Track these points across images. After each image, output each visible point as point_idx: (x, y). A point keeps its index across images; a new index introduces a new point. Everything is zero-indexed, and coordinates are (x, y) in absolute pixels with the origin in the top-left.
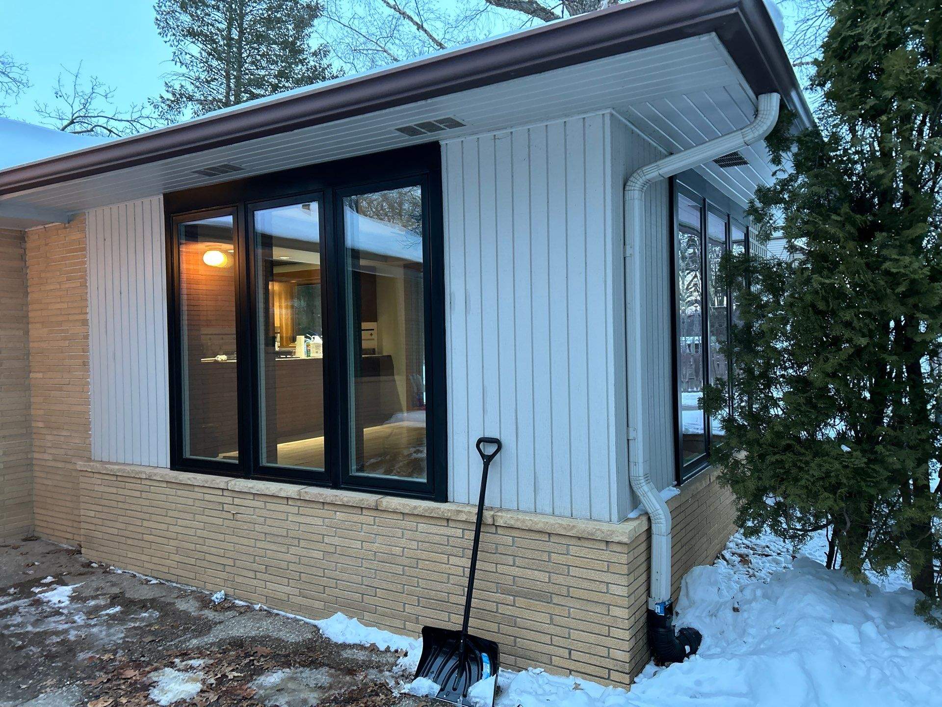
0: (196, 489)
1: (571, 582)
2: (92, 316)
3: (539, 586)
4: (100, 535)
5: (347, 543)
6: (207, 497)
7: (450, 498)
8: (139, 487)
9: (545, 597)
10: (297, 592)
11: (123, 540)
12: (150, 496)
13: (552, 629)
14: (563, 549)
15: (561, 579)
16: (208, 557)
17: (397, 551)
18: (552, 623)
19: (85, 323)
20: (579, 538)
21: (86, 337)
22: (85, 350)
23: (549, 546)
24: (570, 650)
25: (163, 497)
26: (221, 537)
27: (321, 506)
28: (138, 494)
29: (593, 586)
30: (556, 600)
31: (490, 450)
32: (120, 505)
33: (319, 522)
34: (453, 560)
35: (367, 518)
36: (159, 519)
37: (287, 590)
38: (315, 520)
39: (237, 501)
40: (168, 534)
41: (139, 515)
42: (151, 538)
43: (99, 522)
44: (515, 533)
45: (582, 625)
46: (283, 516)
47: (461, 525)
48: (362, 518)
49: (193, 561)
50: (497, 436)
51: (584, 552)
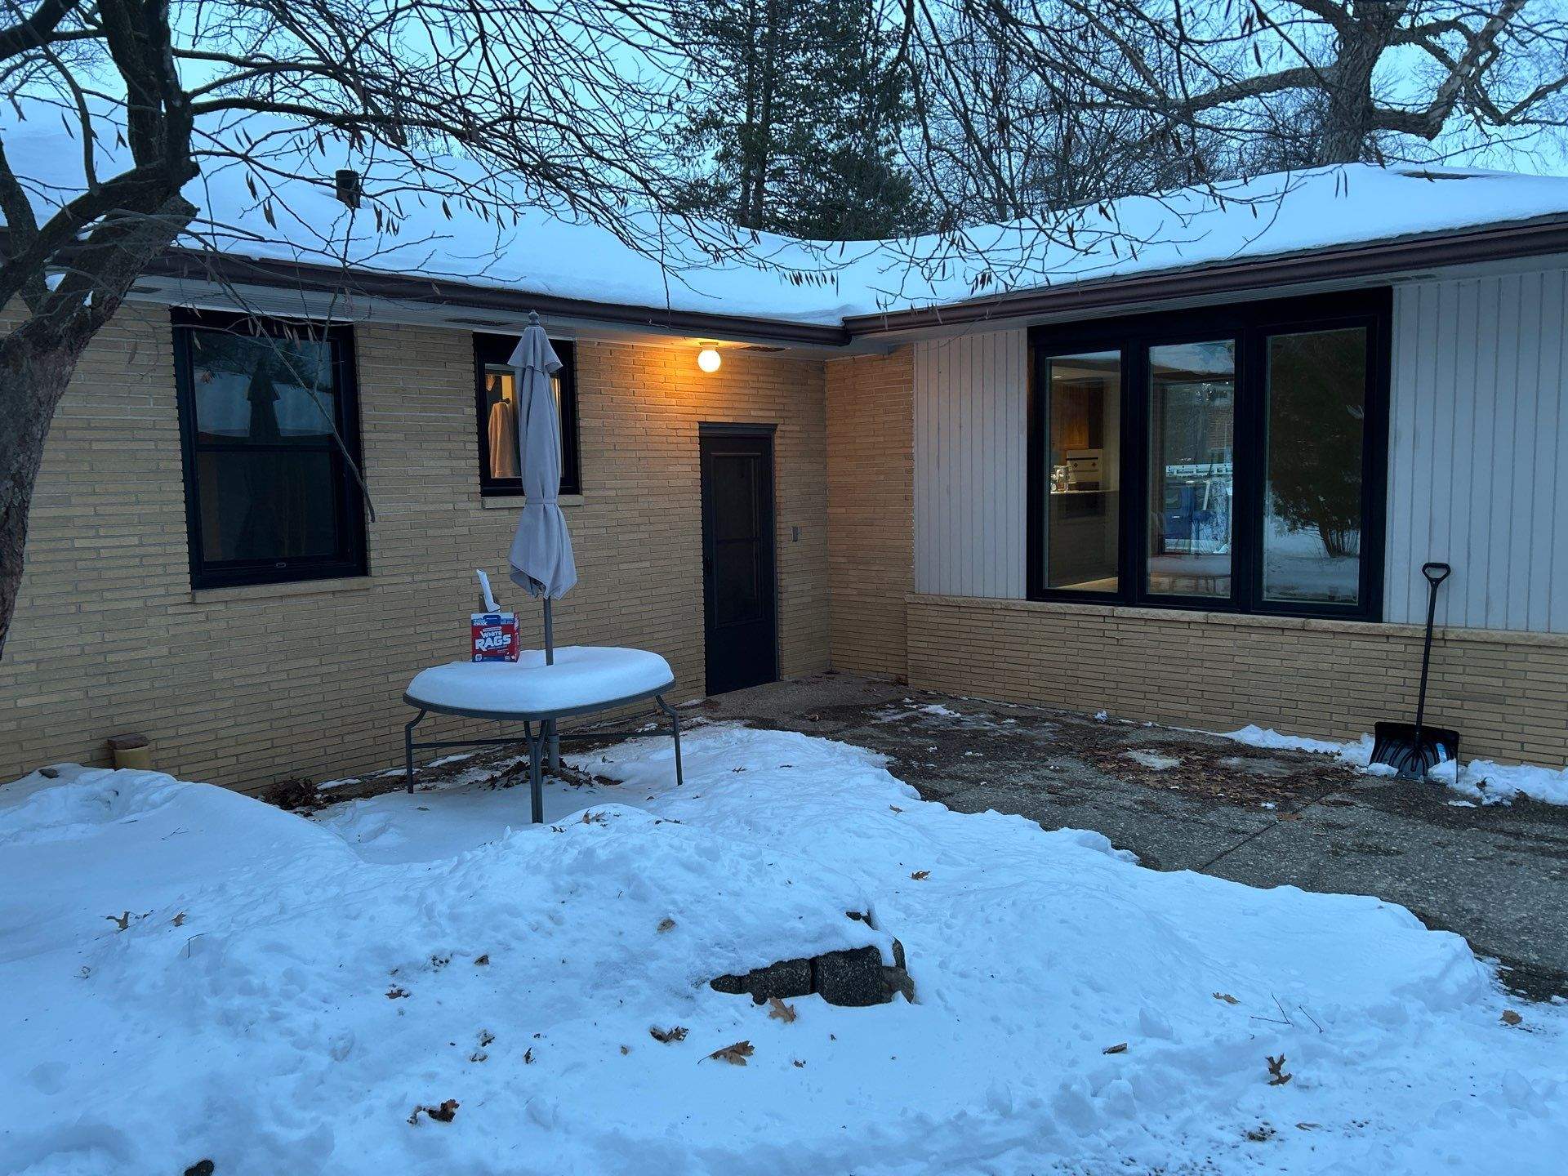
0: (1067, 617)
1: (1528, 685)
2: (919, 449)
3: (1491, 690)
4: (934, 665)
5: (1263, 661)
6: (1082, 624)
7: (1385, 618)
8: (991, 618)
9: (1497, 699)
10: (1198, 709)
11: (967, 669)
12: (1004, 625)
13: (1503, 727)
14: (1522, 657)
15: (1516, 683)
16: (1081, 681)
17: (1325, 666)
18: (1504, 721)
19: (909, 457)
20: (1540, 647)
21: (910, 471)
22: (909, 483)
23: (1504, 656)
24: (1522, 744)
25: (1024, 627)
26: (1101, 662)
27: (1232, 629)
28: (990, 624)
29: (1552, 687)
30: (1509, 701)
31: (1437, 574)
32: (964, 635)
33: (1230, 643)
34: (1391, 672)
35: (1289, 638)
36: (1019, 647)
37: (1188, 708)
38: (1225, 642)
39: (1122, 627)
40: (1028, 662)
41: (988, 644)
42: (1005, 666)
43: (935, 652)
44: (1467, 646)
45: (1536, 721)
46: (1184, 640)
47: (1403, 641)
48: (1282, 639)
49: (1062, 686)
50: (1445, 562)
51: (1543, 659)
